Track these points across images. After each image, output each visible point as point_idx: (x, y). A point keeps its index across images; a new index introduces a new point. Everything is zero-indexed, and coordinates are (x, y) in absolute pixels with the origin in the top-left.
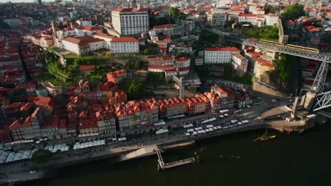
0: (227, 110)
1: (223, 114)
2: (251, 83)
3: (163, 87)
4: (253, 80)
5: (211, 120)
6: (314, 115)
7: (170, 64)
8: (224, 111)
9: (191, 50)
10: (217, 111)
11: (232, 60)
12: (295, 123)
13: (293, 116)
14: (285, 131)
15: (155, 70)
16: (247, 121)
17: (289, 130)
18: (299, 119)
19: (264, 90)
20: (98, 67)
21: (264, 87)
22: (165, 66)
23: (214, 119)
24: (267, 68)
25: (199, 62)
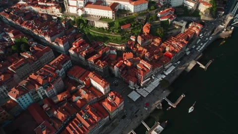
2: (199, 16)
3: (169, 29)
4: (200, 14)
5: (199, 41)
6: (233, 27)
10: (199, 35)
11: (184, 3)
12: (227, 33)
13: (225, 30)
14: (226, 38)
15: (164, 20)
16: (211, 37)
18: (229, 31)
19: (207, 18)
20: (132, 25)
21: (207, 17)
24: (208, 7)
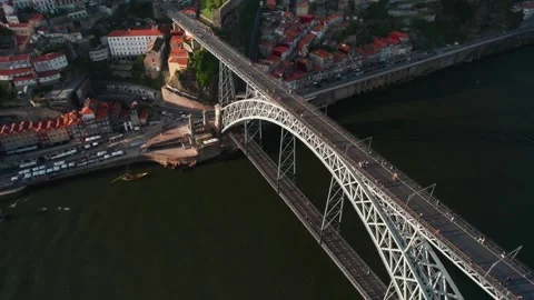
0: (97, 137)
1: (91, 143)
5: (68, 153)
6: (215, 140)
7: (25, 66)
8: (93, 138)
9: (80, 37)
14: (170, 165)
16: (119, 152)
17: (175, 163)
19: (177, 99)
21: (175, 96)
22: (15, 70)
23: (74, 151)
24: (178, 66)
25: (98, 56)
